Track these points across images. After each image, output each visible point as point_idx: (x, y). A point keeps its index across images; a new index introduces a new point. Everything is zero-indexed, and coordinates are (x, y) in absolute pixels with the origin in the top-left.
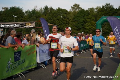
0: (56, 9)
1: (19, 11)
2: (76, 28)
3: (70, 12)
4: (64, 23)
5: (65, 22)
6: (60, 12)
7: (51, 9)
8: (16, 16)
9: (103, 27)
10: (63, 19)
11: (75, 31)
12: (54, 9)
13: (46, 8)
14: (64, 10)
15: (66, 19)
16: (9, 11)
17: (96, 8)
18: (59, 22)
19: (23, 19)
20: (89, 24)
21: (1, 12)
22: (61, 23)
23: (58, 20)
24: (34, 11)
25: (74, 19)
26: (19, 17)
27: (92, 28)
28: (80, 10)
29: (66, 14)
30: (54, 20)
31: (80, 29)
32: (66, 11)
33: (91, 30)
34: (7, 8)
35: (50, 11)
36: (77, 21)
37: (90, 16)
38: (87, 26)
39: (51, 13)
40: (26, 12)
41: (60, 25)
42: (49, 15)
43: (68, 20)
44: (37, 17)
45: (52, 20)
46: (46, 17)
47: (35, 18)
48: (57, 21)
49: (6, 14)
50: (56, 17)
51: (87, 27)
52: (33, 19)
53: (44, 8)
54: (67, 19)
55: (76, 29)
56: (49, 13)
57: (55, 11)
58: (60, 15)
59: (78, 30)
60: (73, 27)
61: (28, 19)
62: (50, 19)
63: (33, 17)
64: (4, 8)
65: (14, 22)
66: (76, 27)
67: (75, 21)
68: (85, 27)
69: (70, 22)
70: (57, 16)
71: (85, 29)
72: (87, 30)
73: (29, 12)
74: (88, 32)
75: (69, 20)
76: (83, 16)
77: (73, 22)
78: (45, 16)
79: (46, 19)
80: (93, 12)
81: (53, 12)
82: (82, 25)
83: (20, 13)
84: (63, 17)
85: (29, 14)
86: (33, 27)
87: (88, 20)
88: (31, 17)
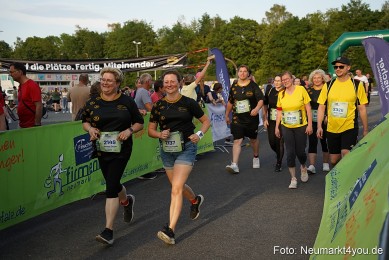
0: (229, 21)
1: (145, 30)
2: (278, 63)
3: (262, 27)
4: (249, 53)
5: (253, 51)
6: (239, 28)
7: (218, 20)
8: (139, 43)
10: (248, 42)
11: (276, 71)
12: (224, 22)
13: (206, 20)
14: (249, 21)
15: (253, 43)
16: (122, 30)
17: (328, 14)
18: (238, 50)
19: (155, 48)
20: (309, 52)
21: (106, 34)
22: (243, 53)
23: (236, 45)
24: (178, 30)
25: (274, 41)
26: (145, 44)
27: (317, 61)
28: (286, 19)
29: (253, 32)
30: (225, 47)
31: (290, 64)
32: (255, 23)
34: (118, 26)
35: (214, 26)
36: (281, 46)
37: (313, 32)
38: (306, 56)
39: (217, 30)
40: (161, 32)
41: (239, 57)
42: (214, 36)
43: (258, 45)
44: (186, 43)
45: (221, 47)
46: (207, 40)
47: (182, 44)
48: (233, 48)
49: (115, 39)
50: (229, 39)
51: (306, 60)
52: (178, 46)
53: (201, 18)
54: (257, 42)
55: (278, 66)
56: (213, 32)
57: (228, 24)
58: (238, 34)
59: (283, 68)
61: (166, 49)
63: (177, 42)
64: (112, 26)
65: (134, 57)
66: (279, 60)
67: (277, 46)
68: (302, 61)
69: (265, 49)
70: (233, 36)
71: (302, 64)
73: (168, 31)
75: (262, 45)
76: (296, 34)
77: (271, 48)
78: (205, 37)
79: (207, 45)
80: (319, 22)
81: (222, 29)
82: (295, 55)
83: (147, 35)
84: (247, 39)
85: (168, 35)
86: (182, 65)
87: (307, 43)
88: (172, 42)
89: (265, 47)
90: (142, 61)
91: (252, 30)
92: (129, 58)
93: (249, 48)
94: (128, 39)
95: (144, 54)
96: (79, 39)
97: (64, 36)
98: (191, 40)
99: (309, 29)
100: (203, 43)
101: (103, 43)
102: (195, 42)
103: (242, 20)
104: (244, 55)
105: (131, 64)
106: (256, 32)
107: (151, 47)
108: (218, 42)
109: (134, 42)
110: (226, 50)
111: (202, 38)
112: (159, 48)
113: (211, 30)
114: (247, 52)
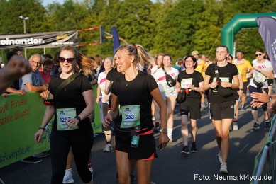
1: (33, 4)
2: (172, 43)
3: (156, 7)
4: (143, 32)
5: (146, 30)
6: (133, 6)
8: (27, 18)
9: (239, 39)
10: (142, 21)
11: (170, 50)
16: (7, 4)
18: (132, 29)
19: (44, 24)
20: (203, 32)
22: (137, 32)
23: (130, 24)
24: (69, 7)
25: (168, 21)
26: (33, 20)
29: (147, 11)
30: (119, 26)
31: (183, 45)
33: (211, 47)
35: (108, 3)
36: (175, 26)
37: (206, 13)
38: (200, 37)
39: (111, 7)
40: (51, 7)
41: (133, 36)
42: (107, 13)
43: (152, 24)
44: (78, 20)
45: (115, 25)
46: (100, 18)
47: (73, 21)
48: (127, 26)
50: (123, 17)
51: (200, 41)
52: (70, 22)
54: (151, 21)
55: (171, 46)
56: (106, 9)
57: (122, 3)
58: (132, 13)
59: (177, 48)
60: (167, 42)
61: (57, 25)
62: (108, 24)
63: (68, 19)
65: (21, 33)
66: (173, 40)
67: (171, 26)
68: (196, 41)
69: (159, 28)
70: (126, 15)
71: (196, 44)
72: (201, 48)
73: (59, 7)
74: (203, 52)
75: (157, 25)
76: (190, 15)
77: (165, 28)
78: (98, 14)
79: (100, 23)
80: (213, 2)
81: (115, 6)
82: (189, 35)
83: (36, 10)
84: (141, 17)
85: (58, 11)
86: (72, 43)
87: (201, 24)
88: (63, 19)
89: (159, 27)
90: (30, 37)
91: (145, 8)
92: (15, 33)
93: (143, 28)
94: (14, 14)
95: (32, 30)
99: (202, 10)
100: (95, 20)
102: (89, 19)
104: (138, 34)
105: (17, 40)
106: (150, 12)
107: (40, 22)
108: (111, 20)
109: (21, 17)
110: (120, 28)
111: (95, 15)
112: (49, 25)
113: (104, 8)
114: (141, 32)
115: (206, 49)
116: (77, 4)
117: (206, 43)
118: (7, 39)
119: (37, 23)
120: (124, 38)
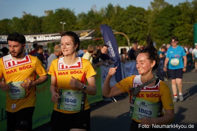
0: (126, 8)
1: (69, 15)
2: (159, 36)
3: (148, 12)
4: (139, 29)
5: (141, 28)
6: (132, 13)
7: (119, 8)
8: (65, 23)
10: (138, 23)
12: (122, 9)
13: (110, 7)
14: (139, 8)
16: (54, 15)
17: (193, 3)
18: (132, 29)
19: (76, 27)
20: (181, 28)
21: (43, 17)
22: (135, 29)
23: (130, 24)
24: (92, 14)
25: (156, 22)
26: (69, 24)
27: (186, 35)
28: (165, 7)
29: (142, 15)
30: (123, 26)
31: (167, 37)
32: (143, 10)
33: (186, 38)
34: (51, 12)
35: (116, 12)
36: (161, 25)
37: (183, 16)
38: (178, 31)
39: (118, 14)
40: (80, 16)
41: (132, 32)
42: (115, 18)
43: (146, 24)
44: (97, 23)
45: (120, 26)
46: (111, 21)
47: (94, 24)
48: (129, 26)
49: (49, 21)
50: (126, 20)
51: (179, 34)
52: (91, 25)
53: (107, 7)
54: (145, 22)
55: (159, 38)
56: (115, 16)
57: (125, 11)
58: (132, 17)
59: (162, 39)
60: (155, 35)
61: (83, 27)
62: (116, 25)
63: (90, 23)
64: (48, 12)
66: (159, 34)
67: (158, 25)
68: (175, 34)
69: (150, 27)
70: (128, 18)
73: (85, 16)
74: (181, 41)
75: (148, 25)
76: (171, 17)
77: (154, 26)
78: (109, 19)
80: (187, 8)
81: (121, 13)
82: (170, 31)
83: (71, 18)
84: (138, 20)
85: (85, 18)
86: (90, 38)
87: (179, 22)
88: (87, 23)
89: (150, 25)
93: (139, 27)
94: (57, 21)
96: (25, 21)
97: (15, 19)
98: (100, 22)
99: (180, 13)
100: (108, 23)
101: (41, 23)
102: (103, 23)
103: (134, 8)
104: (136, 31)
105: (56, 37)
106: (144, 16)
107: (73, 26)
108: (118, 22)
109: (61, 23)
110: (124, 28)
111: (107, 20)
112: (79, 27)
113: (113, 15)
114: (137, 29)
115: (183, 40)
116: (96, 13)
117: (182, 36)
118: (50, 36)
119: (71, 26)
120: (126, 34)
